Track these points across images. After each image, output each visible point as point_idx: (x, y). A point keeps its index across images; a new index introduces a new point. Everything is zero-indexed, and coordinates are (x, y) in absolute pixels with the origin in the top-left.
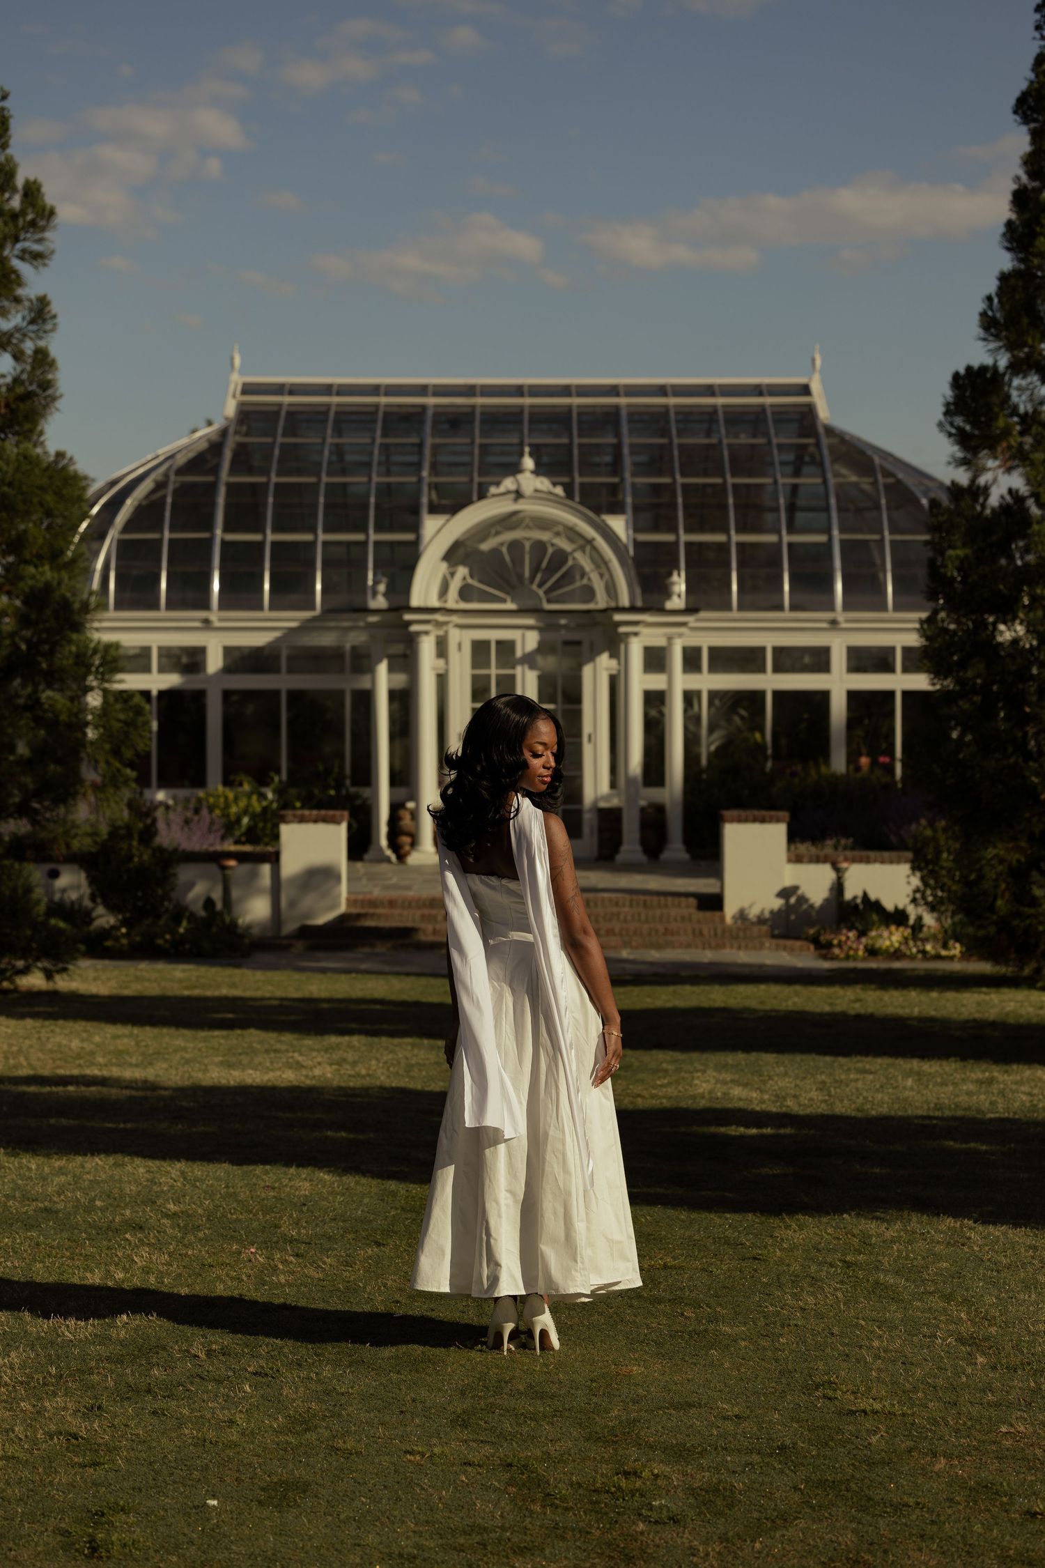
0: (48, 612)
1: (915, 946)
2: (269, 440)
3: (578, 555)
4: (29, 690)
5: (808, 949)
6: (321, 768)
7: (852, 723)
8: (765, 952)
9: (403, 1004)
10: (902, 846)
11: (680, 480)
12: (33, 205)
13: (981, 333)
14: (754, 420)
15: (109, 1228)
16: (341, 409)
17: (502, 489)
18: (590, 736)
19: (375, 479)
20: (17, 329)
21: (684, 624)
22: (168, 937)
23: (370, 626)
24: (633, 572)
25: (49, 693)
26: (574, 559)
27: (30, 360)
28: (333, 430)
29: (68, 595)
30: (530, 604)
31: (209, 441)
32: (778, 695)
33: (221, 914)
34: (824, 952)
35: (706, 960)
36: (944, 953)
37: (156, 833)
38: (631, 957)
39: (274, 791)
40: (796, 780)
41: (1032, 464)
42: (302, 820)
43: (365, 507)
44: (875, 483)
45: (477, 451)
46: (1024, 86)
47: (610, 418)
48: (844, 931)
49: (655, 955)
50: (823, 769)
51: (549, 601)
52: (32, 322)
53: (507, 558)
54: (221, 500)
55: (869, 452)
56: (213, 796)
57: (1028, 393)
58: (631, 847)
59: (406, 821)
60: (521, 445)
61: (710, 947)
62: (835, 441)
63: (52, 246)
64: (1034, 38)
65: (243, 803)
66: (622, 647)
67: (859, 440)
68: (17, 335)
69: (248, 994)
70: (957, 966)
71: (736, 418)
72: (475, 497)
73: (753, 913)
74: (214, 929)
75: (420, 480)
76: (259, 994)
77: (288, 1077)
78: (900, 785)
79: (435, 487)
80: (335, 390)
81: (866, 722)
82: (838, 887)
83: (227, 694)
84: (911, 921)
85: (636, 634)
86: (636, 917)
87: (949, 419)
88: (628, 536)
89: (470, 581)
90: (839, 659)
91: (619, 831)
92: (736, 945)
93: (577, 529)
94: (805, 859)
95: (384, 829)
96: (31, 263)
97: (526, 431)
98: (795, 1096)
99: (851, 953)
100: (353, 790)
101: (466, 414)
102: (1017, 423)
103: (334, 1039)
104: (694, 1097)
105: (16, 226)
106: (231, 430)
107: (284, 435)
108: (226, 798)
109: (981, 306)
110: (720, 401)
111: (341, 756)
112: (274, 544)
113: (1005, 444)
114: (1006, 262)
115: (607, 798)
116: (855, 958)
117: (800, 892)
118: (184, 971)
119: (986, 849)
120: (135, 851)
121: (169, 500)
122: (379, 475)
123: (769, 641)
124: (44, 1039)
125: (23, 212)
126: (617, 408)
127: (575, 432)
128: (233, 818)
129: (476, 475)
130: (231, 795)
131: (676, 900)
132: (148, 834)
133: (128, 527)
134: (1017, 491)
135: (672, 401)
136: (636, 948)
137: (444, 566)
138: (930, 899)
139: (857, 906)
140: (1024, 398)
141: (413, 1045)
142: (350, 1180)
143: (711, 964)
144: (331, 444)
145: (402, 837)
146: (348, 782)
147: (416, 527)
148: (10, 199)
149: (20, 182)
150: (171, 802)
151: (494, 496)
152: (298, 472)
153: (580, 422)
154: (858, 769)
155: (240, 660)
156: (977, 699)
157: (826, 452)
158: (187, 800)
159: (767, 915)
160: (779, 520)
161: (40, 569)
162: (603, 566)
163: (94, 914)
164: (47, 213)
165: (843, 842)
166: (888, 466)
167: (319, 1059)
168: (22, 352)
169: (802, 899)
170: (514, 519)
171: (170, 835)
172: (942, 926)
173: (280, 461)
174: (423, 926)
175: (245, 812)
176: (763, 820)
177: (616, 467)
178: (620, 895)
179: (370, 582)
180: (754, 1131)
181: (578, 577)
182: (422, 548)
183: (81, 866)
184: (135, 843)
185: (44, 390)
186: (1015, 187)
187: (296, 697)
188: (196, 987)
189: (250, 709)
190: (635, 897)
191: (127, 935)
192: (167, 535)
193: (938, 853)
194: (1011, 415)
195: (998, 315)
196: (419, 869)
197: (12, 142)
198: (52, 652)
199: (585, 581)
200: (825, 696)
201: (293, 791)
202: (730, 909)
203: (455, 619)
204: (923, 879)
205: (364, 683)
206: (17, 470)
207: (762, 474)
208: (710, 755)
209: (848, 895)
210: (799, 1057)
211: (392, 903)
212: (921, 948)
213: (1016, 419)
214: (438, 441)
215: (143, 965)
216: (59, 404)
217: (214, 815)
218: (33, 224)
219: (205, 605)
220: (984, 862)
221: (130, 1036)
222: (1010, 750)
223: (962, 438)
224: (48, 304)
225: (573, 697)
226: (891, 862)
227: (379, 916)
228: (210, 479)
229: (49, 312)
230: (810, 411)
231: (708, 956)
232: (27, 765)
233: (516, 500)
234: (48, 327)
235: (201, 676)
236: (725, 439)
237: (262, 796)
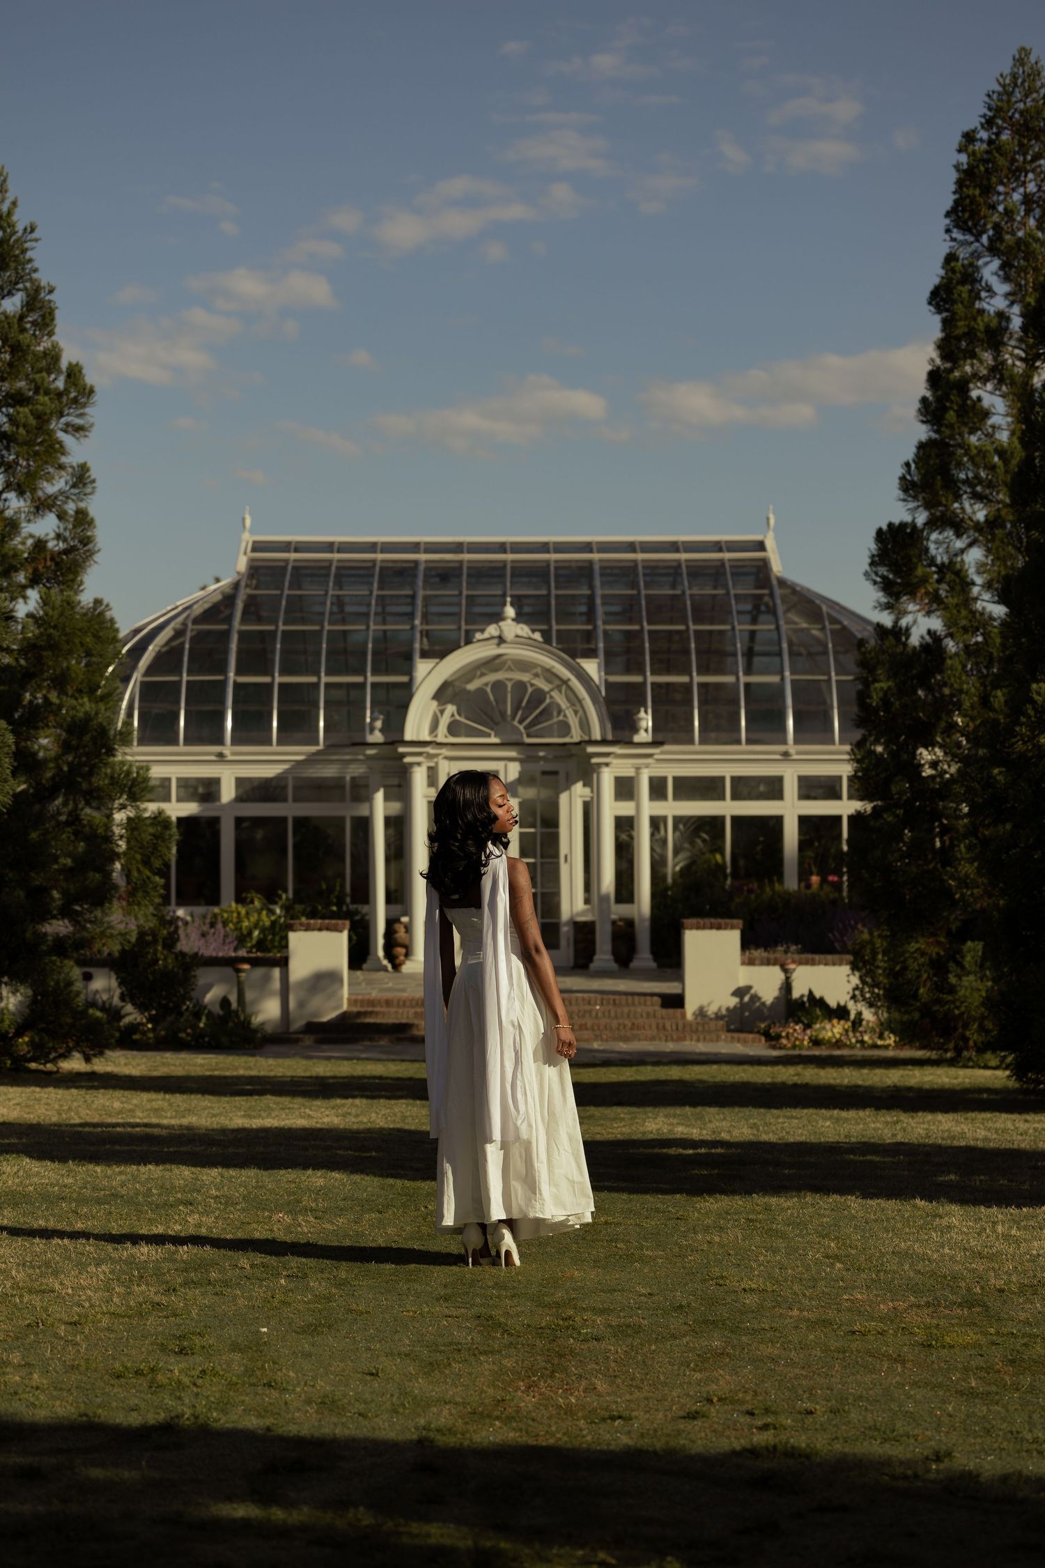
0: (87, 738)
1: (854, 1036)
2: (278, 592)
3: (555, 694)
4: (71, 807)
5: (760, 1041)
6: (324, 886)
7: (803, 845)
8: (721, 1043)
9: (398, 1079)
10: (844, 951)
11: (647, 627)
12: (75, 385)
13: (902, 495)
14: (715, 573)
15: (165, 1204)
16: (341, 564)
17: (486, 635)
18: (566, 857)
19: (372, 627)
20: (61, 492)
21: (650, 756)
22: (189, 1031)
23: (370, 758)
24: (604, 709)
25: (88, 810)
26: (551, 697)
27: (72, 519)
28: (335, 584)
29: (105, 724)
30: (514, 738)
31: (223, 593)
32: (735, 819)
33: (236, 1012)
34: (773, 1043)
35: (668, 1050)
36: (880, 1042)
37: (178, 939)
38: (601, 1048)
39: (282, 908)
40: (753, 896)
41: (946, 608)
42: (308, 928)
43: (365, 654)
44: (823, 629)
45: (464, 602)
46: (937, 281)
47: (584, 572)
48: (792, 1025)
49: (623, 1046)
50: (777, 885)
51: (529, 736)
52: (74, 486)
53: (492, 698)
54: (234, 646)
55: (818, 602)
56: (226, 912)
57: (945, 546)
58: (603, 955)
59: (401, 934)
60: (504, 596)
61: (672, 1040)
62: (788, 591)
63: (92, 420)
64: (945, 240)
65: (254, 918)
66: (595, 776)
67: (808, 590)
68: (60, 498)
69: (262, 1073)
70: (890, 1053)
71: (698, 572)
72: (462, 644)
73: (712, 1010)
74: (231, 1024)
75: (413, 628)
76: (272, 1074)
77: (301, 1123)
78: (847, 901)
79: (426, 634)
80: (336, 547)
81: (816, 844)
82: (787, 987)
83: (239, 821)
84: (852, 1016)
85: (607, 765)
86: (606, 1013)
87: (874, 569)
88: (600, 678)
89: (458, 717)
90: (791, 788)
91: (592, 942)
92: (695, 1037)
93: (554, 670)
94: (757, 962)
95: (381, 941)
96: (74, 435)
97: (508, 584)
98: (729, 1132)
99: (797, 1043)
100: (353, 907)
101: (454, 568)
102: (935, 572)
103: (339, 1101)
104: (644, 1133)
105: (61, 402)
106: (243, 584)
107: (290, 589)
108: (239, 913)
109: (900, 471)
110: (683, 556)
111: (343, 877)
112: (281, 685)
113: (923, 591)
114: (922, 432)
115: (583, 913)
116: (801, 1048)
117: (753, 991)
118: (204, 1059)
119: (909, 943)
120: (159, 955)
121: (187, 646)
122: (375, 624)
123: (728, 771)
124: (89, 1102)
125: (66, 391)
126: (591, 562)
127: (553, 584)
128: (245, 932)
129: (463, 623)
130: (243, 911)
131: (642, 998)
132: (171, 941)
133: (150, 671)
134: (935, 632)
135: (640, 556)
136: (607, 1041)
137: (435, 703)
138: (868, 995)
139: (803, 1003)
140: (940, 550)
141: (407, 1105)
142: (357, 1177)
143: (672, 1053)
144: (333, 596)
145: (396, 947)
146: (348, 900)
147: (409, 671)
148: (55, 379)
149: (64, 365)
150: (189, 918)
151: (479, 641)
152: (303, 621)
153: (557, 576)
154: (808, 886)
155: (252, 790)
156: (900, 812)
157: (778, 601)
158: (204, 917)
159: (724, 1012)
160: (737, 663)
161: (80, 701)
162: (578, 704)
163: (123, 1012)
164: (87, 391)
165: (793, 948)
166: (835, 614)
167: (327, 1113)
168: (65, 513)
169: (755, 998)
170: (497, 661)
171: (189, 943)
172: (880, 1020)
173: (287, 612)
174: (416, 1022)
175: (256, 926)
176: (719, 928)
177: (590, 616)
178: (592, 995)
179: (368, 720)
180: (691, 1152)
181: (555, 713)
182: (414, 689)
183: (111, 969)
184: (160, 948)
185: (85, 545)
186: (929, 368)
187: (301, 822)
188: (216, 1070)
189: (259, 834)
190: (605, 997)
191: (153, 1030)
192: (185, 678)
193: (874, 954)
194: (930, 566)
195: (916, 479)
196: (412, 976)
197: (57, 330)
198: (91, 773)
199: (561, 718)
200: (779, 820)
201: (299, 907)
202: (691, 1007)
203: (445, 752)
204: (861, 978)
205: (363, 811)
206: (62, 614)
207: (723, 622)
208: (674, 874)
209: (796, 994)
210: (737, 1109)
211: (388, 1003)
212: (860, 1038)
213: (934, 569)
214: (428, 593)
215: (168, 1055)
216: (96, 557)
217: (228, 929)
218: (75, 401)
219: (219, 740)
220: (907, 955)
221: (163, 1099)
222: (930, 857)
223: (887, 586)
224: (88, 470)
225: (551, 822)
226: (834, 964)
227: (377, 1013)
228: (224, 627)
229: (89, 477)
230: (764, 565)
231: (670, 1047)
232: (69, 872)
233: (498, 645)
234: (88, 490)
235: (218, 804)
236: (690, 591)
237: (272, 912)
